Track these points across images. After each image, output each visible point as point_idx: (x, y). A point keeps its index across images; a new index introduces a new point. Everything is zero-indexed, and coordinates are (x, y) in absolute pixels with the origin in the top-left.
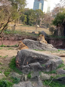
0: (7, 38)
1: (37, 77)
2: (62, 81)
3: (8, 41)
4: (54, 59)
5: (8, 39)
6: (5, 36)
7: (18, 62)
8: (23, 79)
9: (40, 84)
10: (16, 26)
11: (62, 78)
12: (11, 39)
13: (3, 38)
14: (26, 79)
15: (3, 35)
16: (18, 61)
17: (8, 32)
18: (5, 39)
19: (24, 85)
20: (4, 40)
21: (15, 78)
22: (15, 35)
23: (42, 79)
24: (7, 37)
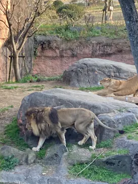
0: (69, 52)
1: (56, 155)
2: (114, 164)
3: (75, 59)
4: (114, 112)
5: (73, 54)
6: (63, 46)
7: (21, 122)
8: (24, 159)
9: (60, 171)
10: (109, 10)
11: (113, 157)
12: (82, 53)
13: (57, 51)
14: (32, 161)
15: (57, 45)
16: (22, 119)
17: (74, 33)
18: (65, 55)
19: (24, 174)
20: (62, 56)
21: (6, 158)
22: (94, 42)
23: (70, 161)
24: (70, 49)
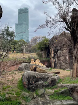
1: (43, 93)
2: (64, 93)
7: (25, 83)
